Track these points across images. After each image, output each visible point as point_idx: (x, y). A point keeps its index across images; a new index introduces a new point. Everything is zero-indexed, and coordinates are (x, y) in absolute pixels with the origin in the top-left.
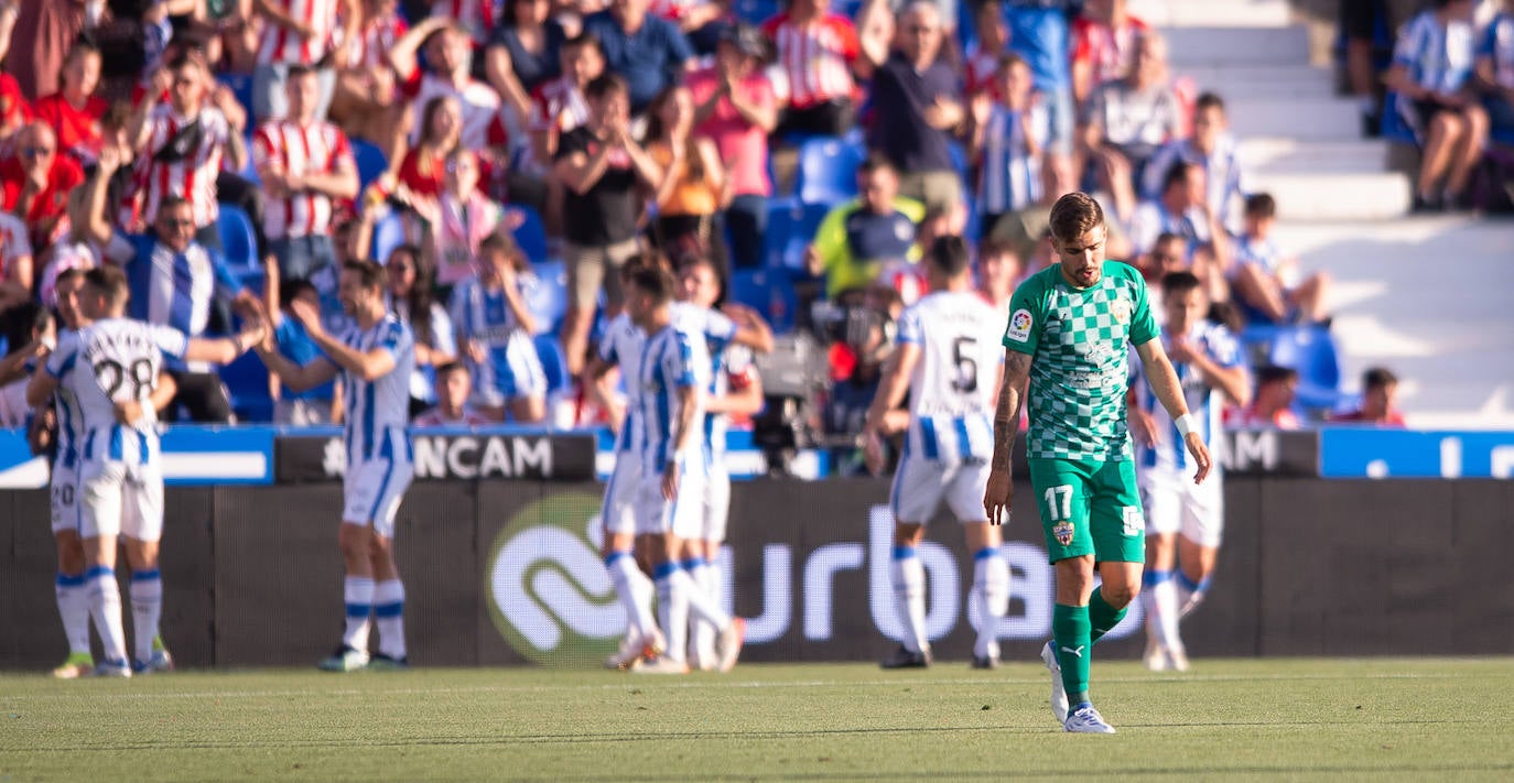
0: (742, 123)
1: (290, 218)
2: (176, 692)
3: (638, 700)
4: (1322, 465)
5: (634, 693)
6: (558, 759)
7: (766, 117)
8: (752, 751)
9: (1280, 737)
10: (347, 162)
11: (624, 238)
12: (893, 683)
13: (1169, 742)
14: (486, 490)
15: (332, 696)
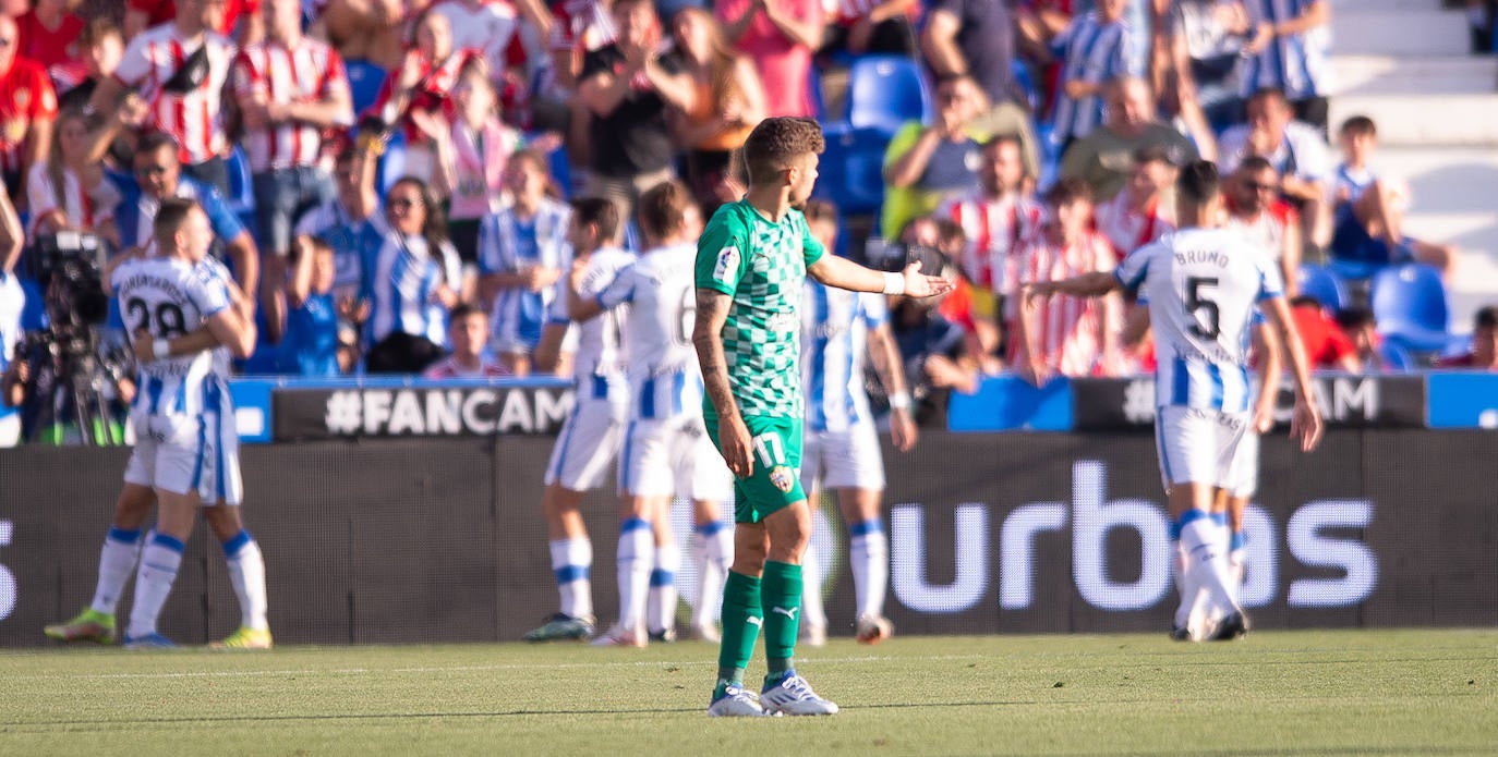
0: (783, 42)
1: (273, 151)
2: (165, 672)
3: (674, 678)
4: (1429, 416)
5: (670, 670)
6: (586, 744)
7: (811, 34)
8: (801, 734)
9: (1384, 715)
10: (340, 88)
11: (655, 168)
12: (957, 658)
13: (1262, 722)
14: (505, 448)
15: (336, 676)
